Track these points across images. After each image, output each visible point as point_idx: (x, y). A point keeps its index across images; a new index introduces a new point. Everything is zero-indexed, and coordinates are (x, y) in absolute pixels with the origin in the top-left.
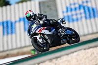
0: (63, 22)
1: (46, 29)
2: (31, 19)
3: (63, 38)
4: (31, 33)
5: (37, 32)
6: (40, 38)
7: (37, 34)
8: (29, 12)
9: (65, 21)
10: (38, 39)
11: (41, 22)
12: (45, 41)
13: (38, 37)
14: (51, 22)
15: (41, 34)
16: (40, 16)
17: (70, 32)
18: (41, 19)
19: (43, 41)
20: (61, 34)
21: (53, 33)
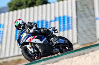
0: (55, 31)
1: (37, 38)
2: (21, 27)
3: (56, 48)
4: (21, 42)
5: (27, 41)
6: (30, 48)
7: (27, 43)
8: (18, 20)
9: (57, 30)
10: (28, 48)
11: (32, 31)
12: (36, 51)
13: (28, 46)
14: (42, 30)
15: (31, 43)
16: (29, 24)
17: (62, 41)
18: (31, 28)
19: (34, 50)
20: (52, 43)
21: (45, 42)
